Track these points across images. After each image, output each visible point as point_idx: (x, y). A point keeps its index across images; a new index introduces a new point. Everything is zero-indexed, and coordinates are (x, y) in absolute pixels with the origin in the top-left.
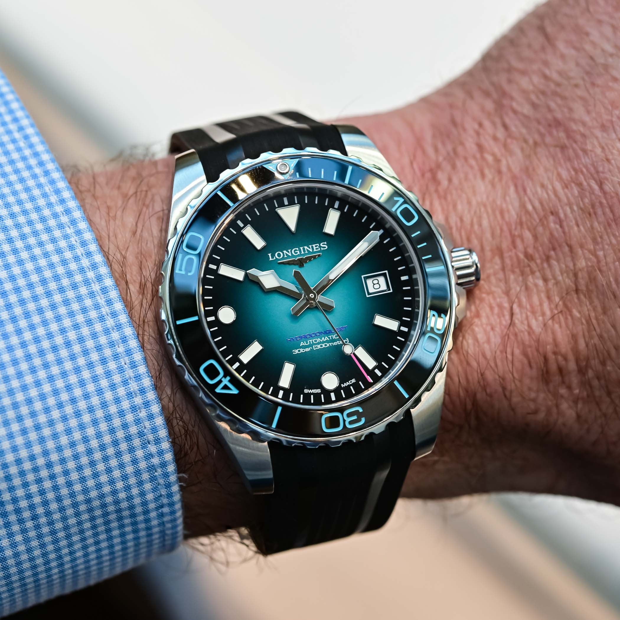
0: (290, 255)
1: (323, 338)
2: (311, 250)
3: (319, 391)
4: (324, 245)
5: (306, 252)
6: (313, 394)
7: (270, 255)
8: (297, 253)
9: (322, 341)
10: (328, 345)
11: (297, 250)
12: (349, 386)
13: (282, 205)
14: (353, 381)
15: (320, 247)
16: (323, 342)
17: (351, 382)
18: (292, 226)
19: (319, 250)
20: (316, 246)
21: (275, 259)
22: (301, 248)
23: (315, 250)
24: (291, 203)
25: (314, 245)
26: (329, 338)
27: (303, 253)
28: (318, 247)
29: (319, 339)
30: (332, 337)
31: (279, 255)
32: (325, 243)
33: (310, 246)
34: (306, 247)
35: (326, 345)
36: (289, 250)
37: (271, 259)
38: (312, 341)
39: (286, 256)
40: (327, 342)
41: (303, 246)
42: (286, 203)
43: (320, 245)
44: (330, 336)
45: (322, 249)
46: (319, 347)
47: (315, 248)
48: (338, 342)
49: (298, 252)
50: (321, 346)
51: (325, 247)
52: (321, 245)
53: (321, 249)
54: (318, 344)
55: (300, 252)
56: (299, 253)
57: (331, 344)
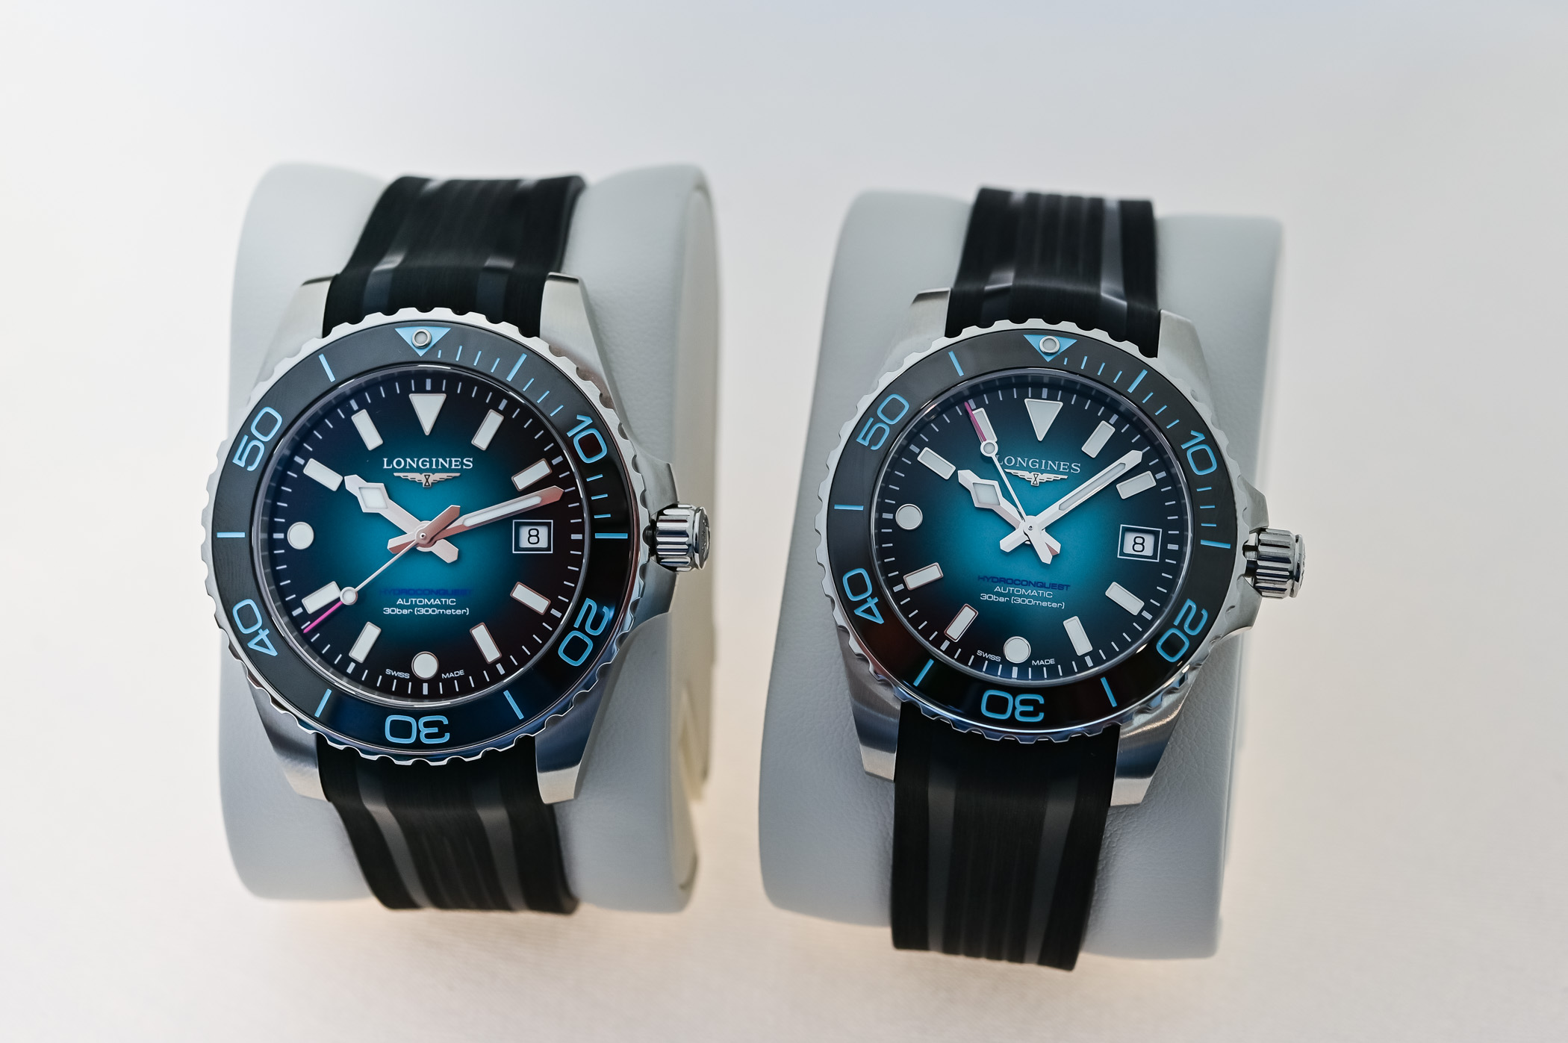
0: (415, 466)
1: (432, 600)
2: (447, 466)
3: (407, 676)
4: (469, 463)
5: (440, 467)
6: (397, 678)
7: (385, 460)
8: (426, 465)
9: (429, 603)
10: (437, 612)
11: (427, 461)
12: (453, 679)
13: (421, 389)
14: (461, 673)
15: (462, 463)
16: (431, 606)
17: (457, 674)
18: (427, 425)
19: (460, 467)
20: (456, 461)
21: (391, 467)
22: (434, 460)
23: (453, 467)
24: (436, 390)
25: (453, 460)
26: (441, 602)
27: (434, 467)
28: (458, 463)
29: (426, 600)
30: (446, 601)
31: (399, 463)
32: (471, 459)
33: (448, 459)
34: (441, 460)
35: (434, 611)
36: (416, 459)
37: (385, 467)
38: (416, 601)
39: (408, 467)
40: (437, 607)
41: (437, 457)
42: (428, 387)
43: (462, 460)
44: (444, 600)
45: (464, 467)
46: (423, 611)
47: (454, 463)
48: (453, 610)
49: (428, 464)
50: (427, 611)
51: (469, 466)
52: (464, 461)
53: (462, 467)
54: (423, 606)
55: (431, 465)
56: (428, 466)
57: (441, 611)
